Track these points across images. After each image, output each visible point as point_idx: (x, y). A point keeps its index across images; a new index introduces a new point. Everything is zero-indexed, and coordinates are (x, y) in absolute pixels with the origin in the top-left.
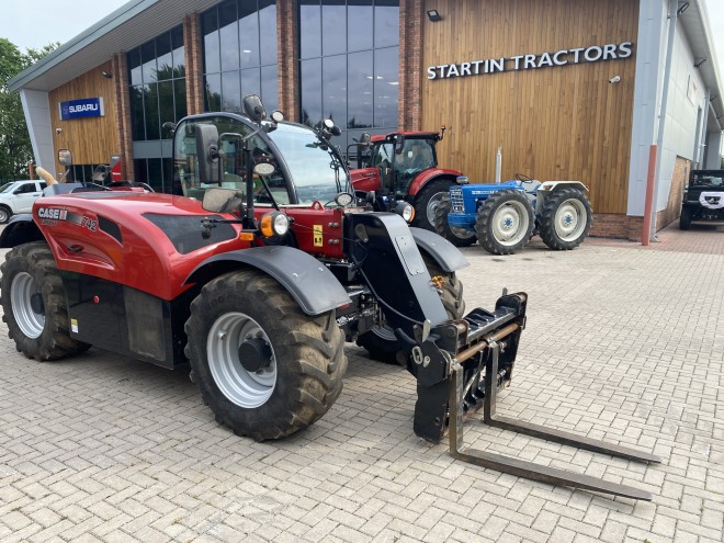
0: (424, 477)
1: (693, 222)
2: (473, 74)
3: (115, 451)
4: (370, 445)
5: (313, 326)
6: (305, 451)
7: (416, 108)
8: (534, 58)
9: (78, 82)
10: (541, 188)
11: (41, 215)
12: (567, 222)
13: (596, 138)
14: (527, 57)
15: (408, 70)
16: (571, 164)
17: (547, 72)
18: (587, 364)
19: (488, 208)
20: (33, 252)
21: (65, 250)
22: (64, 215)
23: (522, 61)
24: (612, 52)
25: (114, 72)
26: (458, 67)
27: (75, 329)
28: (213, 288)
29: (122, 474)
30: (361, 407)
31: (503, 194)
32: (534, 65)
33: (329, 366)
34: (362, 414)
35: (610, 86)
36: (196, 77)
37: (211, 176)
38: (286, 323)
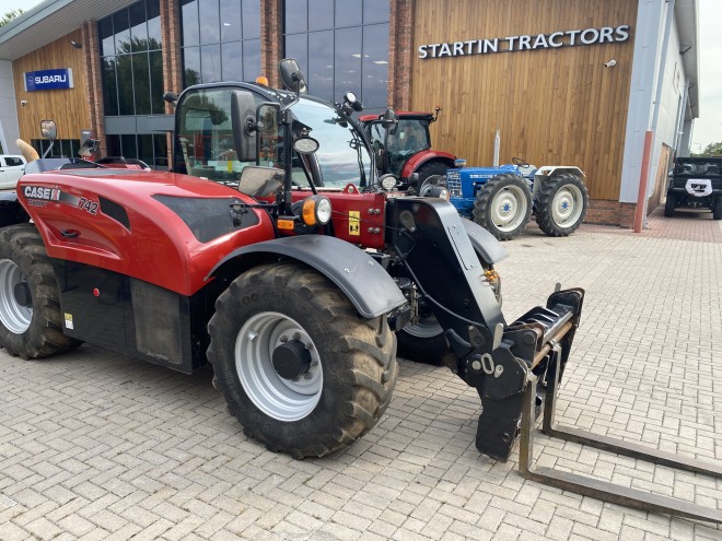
0: (497, 502)
1: (677, 210)
2: (466, 55)
3: (132, 474)
4: (425, 462)
5: (366, 329)
6: (354, 470)
7: (406, 87)
8: (529, 39)
9: (45, 51)
10: (539, 173)
11: (28, 195)
12: (564, 208)
13: (590, 123)
14: (521, 38)
15: (398, 48)
16: (564, 149)
17: (541, 54)
18: (627, 362)
19: (487, 193)
20: (17, 237)
21: (57, 235)
22: (56, 195)
23: (516, 42)
24: (608, 35)
25: (83, 41)
26: (451, 46)
27: (69, 324)
28: (245, 284)
29: (144, 503)
30: (402, 415)
31: (503, 178)
32: (528, 47)
33: (383, 375)
34: (405, 423)
35: (606, 70)
36: (173, 49)
37: (248, 154)
38: (337, 327)
